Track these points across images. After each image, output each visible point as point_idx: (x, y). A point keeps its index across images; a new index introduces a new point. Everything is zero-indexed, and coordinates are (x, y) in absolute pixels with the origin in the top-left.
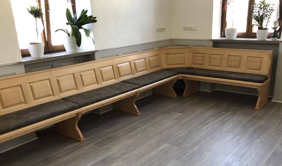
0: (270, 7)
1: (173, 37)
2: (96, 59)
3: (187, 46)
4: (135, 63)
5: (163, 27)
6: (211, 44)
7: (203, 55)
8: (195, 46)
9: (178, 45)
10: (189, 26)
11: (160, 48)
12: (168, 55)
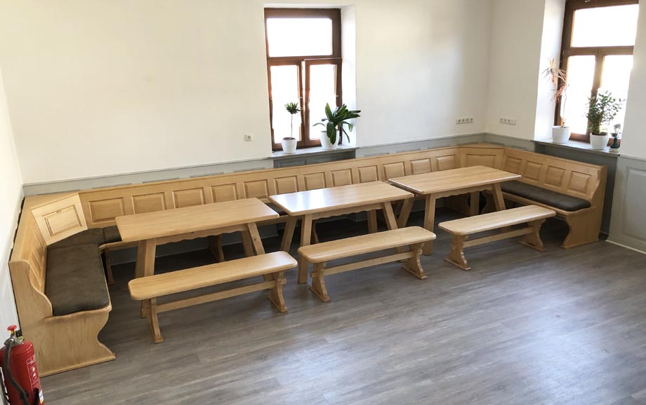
0: (615, 102)
1: (486, 131)
2: (356, 156)
3: (503, 145)
4: (412, 164)
5: (469, 117)
6: (532, 147)
7: (519, 161)
8: (513, 147)
9: (493, 143)
10: (507, 118)
11: (460, 146)
12: (470, 157)
